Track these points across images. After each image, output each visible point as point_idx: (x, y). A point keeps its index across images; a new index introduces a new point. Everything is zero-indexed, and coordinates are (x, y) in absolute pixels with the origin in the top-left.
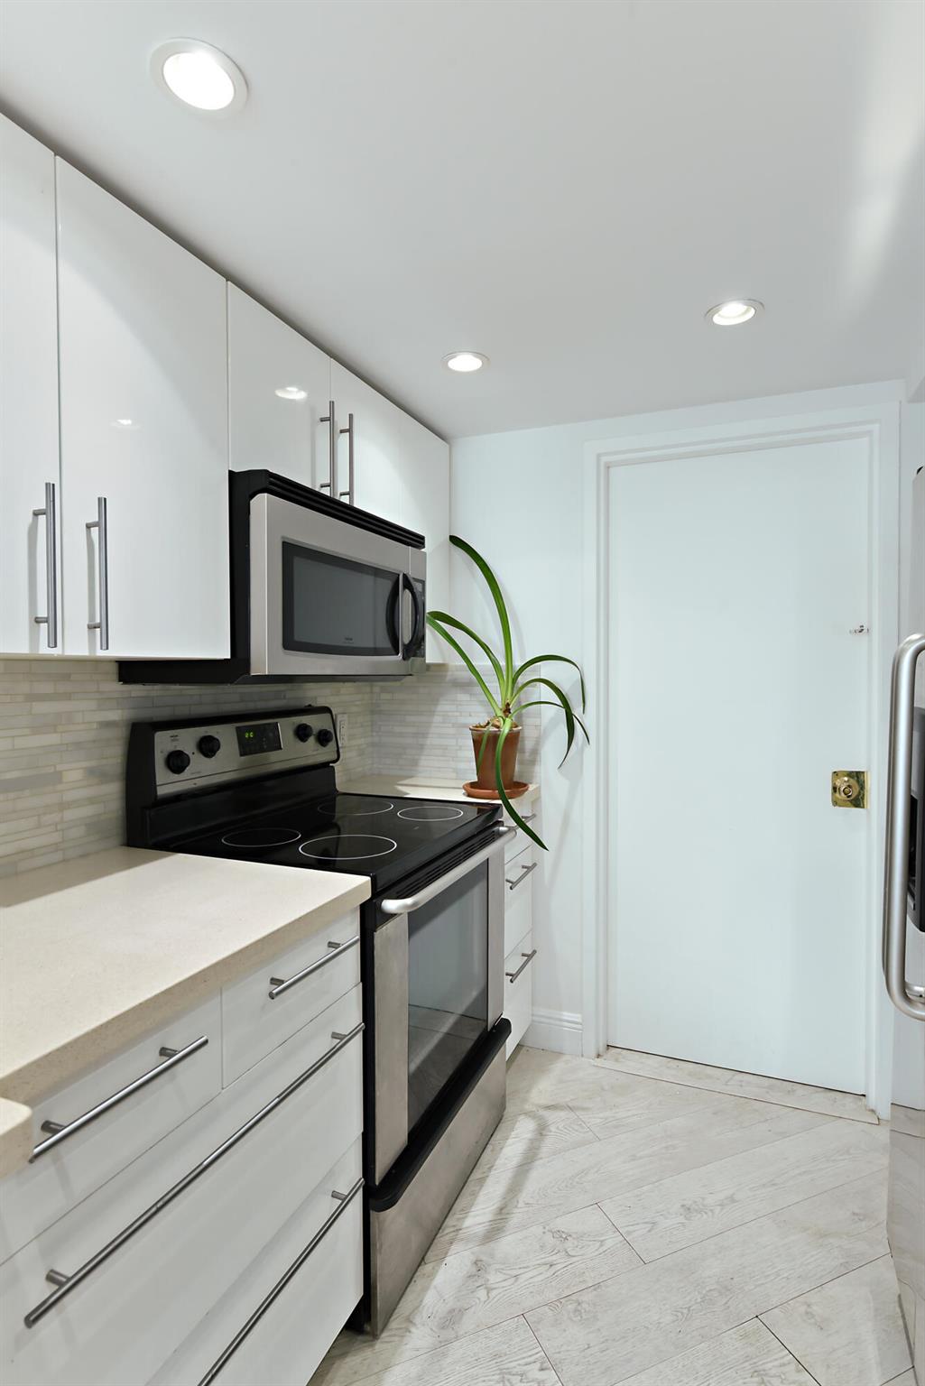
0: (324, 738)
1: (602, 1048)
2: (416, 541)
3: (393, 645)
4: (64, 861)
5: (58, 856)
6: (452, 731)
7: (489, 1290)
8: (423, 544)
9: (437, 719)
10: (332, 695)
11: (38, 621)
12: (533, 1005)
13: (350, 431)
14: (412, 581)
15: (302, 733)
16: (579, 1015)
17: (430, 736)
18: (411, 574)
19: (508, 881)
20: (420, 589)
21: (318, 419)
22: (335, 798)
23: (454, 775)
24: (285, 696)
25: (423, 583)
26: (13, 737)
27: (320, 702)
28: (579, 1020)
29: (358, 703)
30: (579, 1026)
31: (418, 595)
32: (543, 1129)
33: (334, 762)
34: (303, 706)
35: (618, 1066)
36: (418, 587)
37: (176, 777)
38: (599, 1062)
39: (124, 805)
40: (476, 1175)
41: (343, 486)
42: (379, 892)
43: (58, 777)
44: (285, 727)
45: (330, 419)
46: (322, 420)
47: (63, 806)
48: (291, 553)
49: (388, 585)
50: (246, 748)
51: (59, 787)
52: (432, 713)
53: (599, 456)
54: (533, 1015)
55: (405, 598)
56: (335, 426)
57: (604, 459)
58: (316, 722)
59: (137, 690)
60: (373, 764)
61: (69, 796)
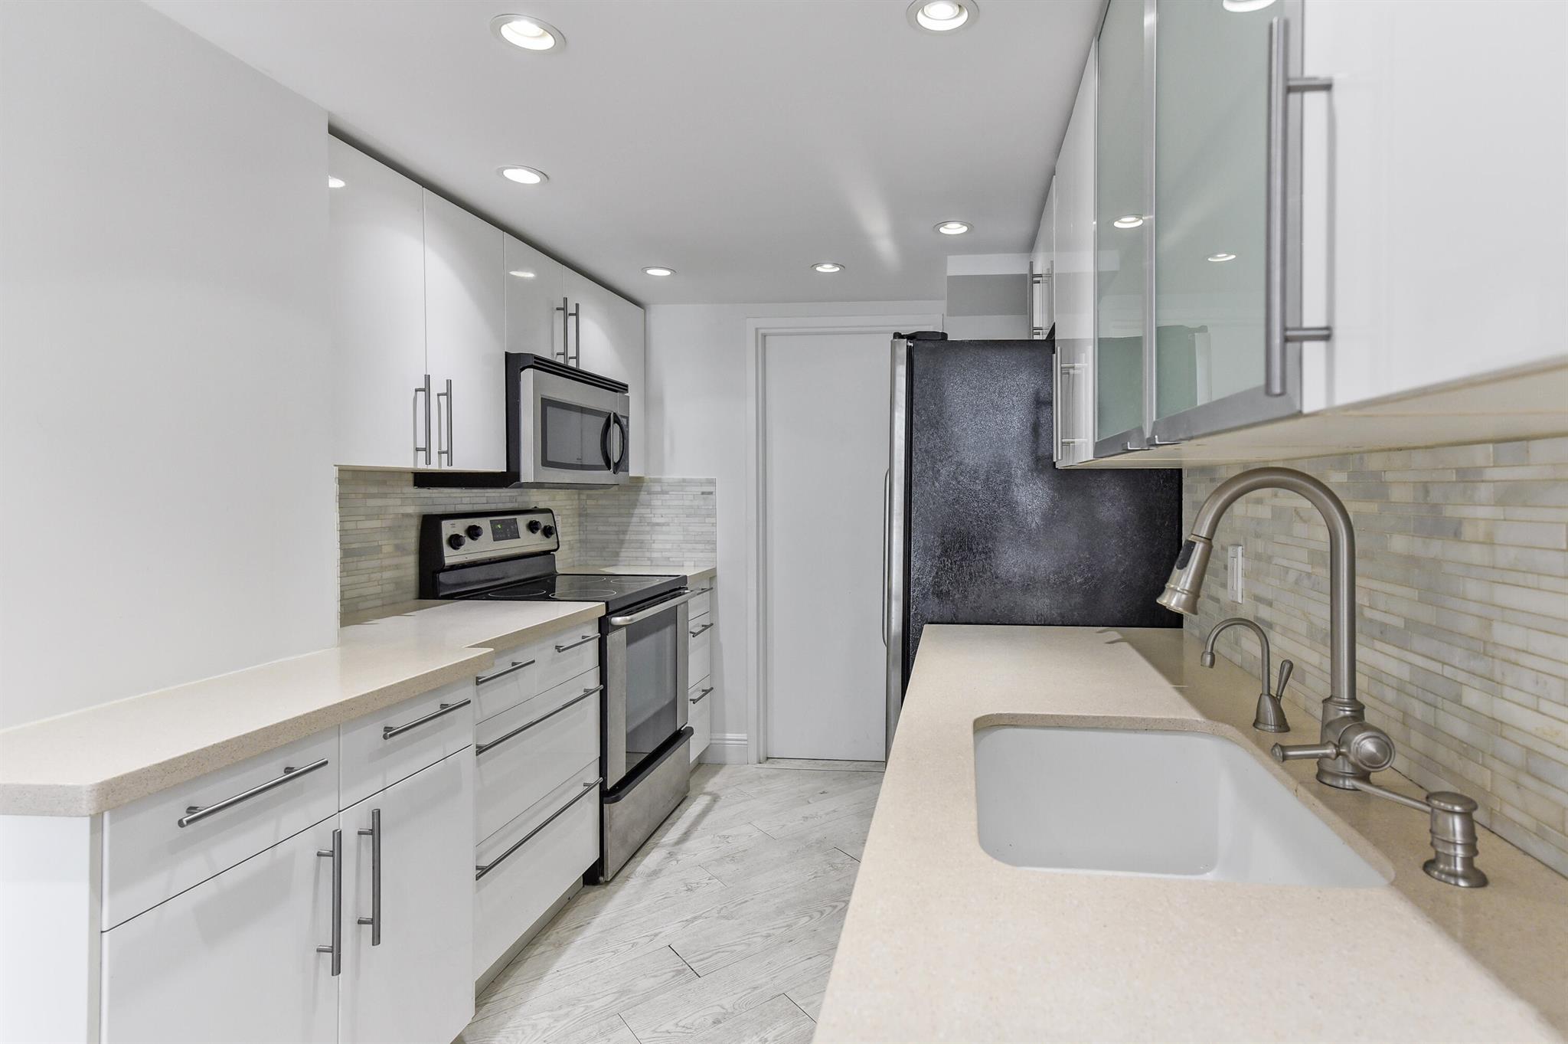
0: (548, 532)
1: (762, 757)
2: (620, 388)
3: (606, 464)
4: (383, 605)
5: (379, 602)
6: (648, 528)
7: (678, 861)
8: (627, 390)
9: (635, 520)
10: (549, 500)
11: (417, 450)
12: (711, 732)
13: (577, 315)
14: (620, 418)
15: (533, 527)
16: (745, 735)
17: (629, 532)
18: (619, 413)
19: (691, 632)
20: (625, 423)
21: (555, 309)
22: (555, 578)
23: (649, 563)
24: (516, 500)
25: (627, 418)
26: (357, 521)
27: (541, 506)
28: (746, 738)
29: (568, 507)
30: (746, 742)
31: (624, 427)
32: (716, 798)
33: (555, 550)
34: (530, 508)
35: (774, 766)
36: (624, 421)
37: (455, 552)
38: (759, 765)
39: (418, 571)
40: (669, 821)
41: (572, 353)
42: (610, 613)
43: (378, 549)
44: (522, 521)
45: (564, 309)
46: (558, 309)
47: (382, 569)
48: (546, 404)
49: (603, 420)
50: (498, 536)
51: (381, 556)
52: (631, 515)
53: (757, 329)
54: (711, 739)
55: (615, 430)
56: (567, 312)
57: (763, 331)
58: (543, 520)
59: (425, 492)
60: (580, 556)
61: (387, 562)
